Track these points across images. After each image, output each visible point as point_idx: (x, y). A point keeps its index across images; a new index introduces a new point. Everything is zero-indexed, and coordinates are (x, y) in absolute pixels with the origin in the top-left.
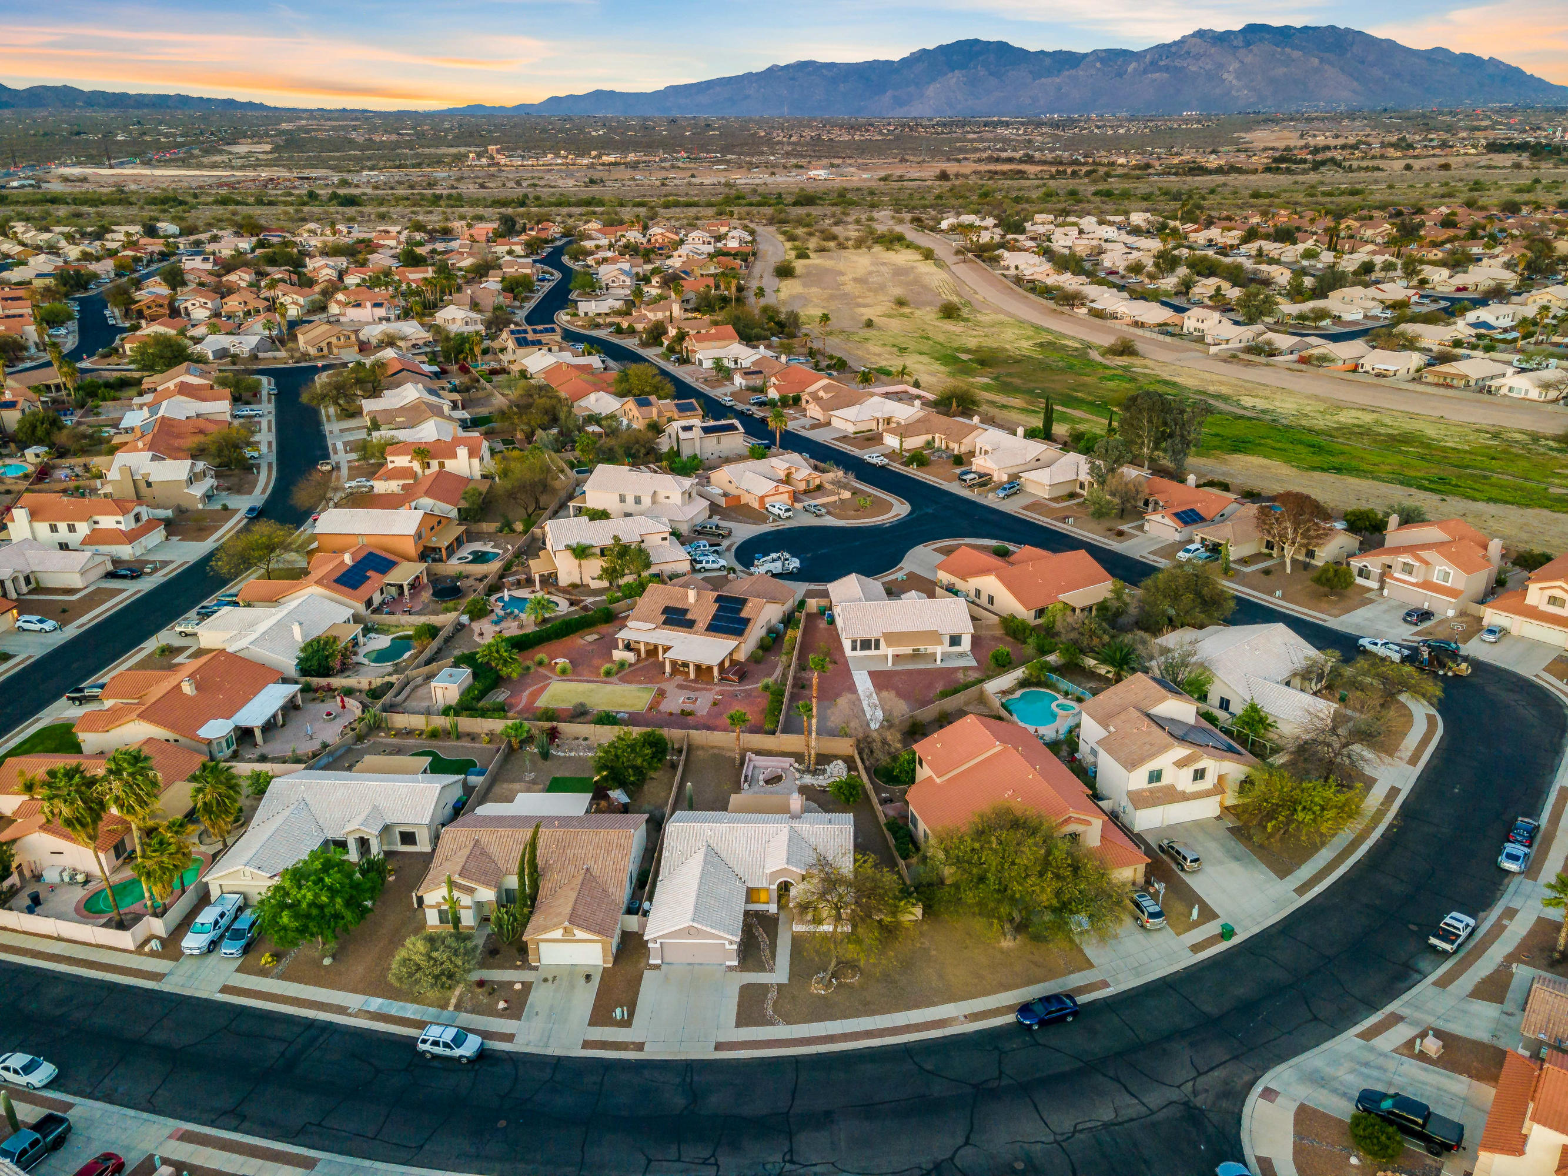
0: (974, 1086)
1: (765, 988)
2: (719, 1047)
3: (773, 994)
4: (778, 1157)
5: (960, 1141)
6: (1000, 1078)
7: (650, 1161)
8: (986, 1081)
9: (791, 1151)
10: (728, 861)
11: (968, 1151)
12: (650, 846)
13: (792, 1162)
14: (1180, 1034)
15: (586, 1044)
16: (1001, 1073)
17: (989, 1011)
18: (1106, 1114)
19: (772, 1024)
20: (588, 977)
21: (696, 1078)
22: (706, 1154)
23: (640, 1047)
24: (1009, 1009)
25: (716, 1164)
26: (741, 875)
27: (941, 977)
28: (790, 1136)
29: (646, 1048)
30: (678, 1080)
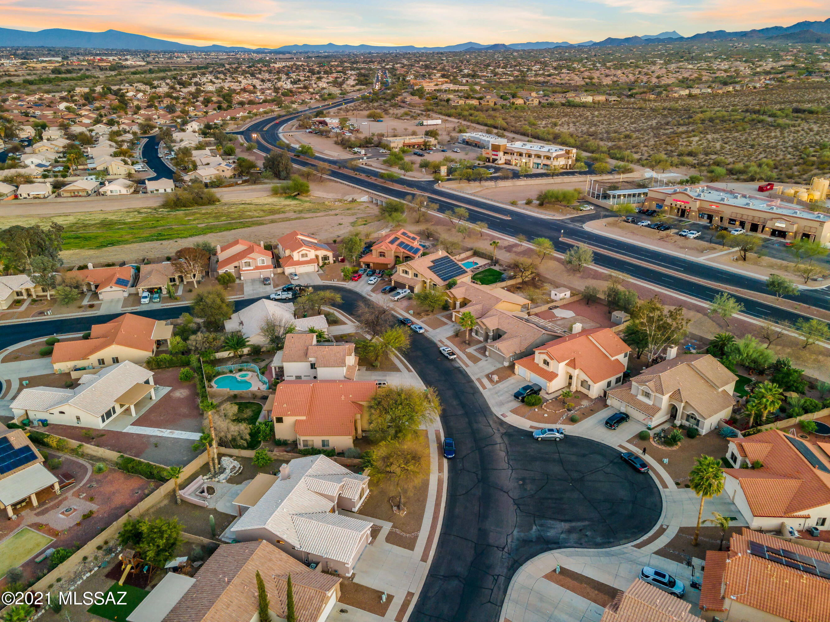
0: (479, 482)
1: (391, 533)
2: (424, 560)
3: (397, 531)
4: (500, 554)
5: (506, 494)
6: (477, 474)
7: (490, 602)
8: (478, 478)
9: (497, 547)
11: (511, 494)
13: (503, 548)
14: (470, 424)
16: (474, 473)
18: (503, 454)
19: (417, 536)
20: (342, 611)
21: (442, 574)
22: (491, 578)
23: (410, 595)
24: (440, 460)
25: (498, 576)
28: (489, 545)
29: (413, 592)
30: (440, 582)
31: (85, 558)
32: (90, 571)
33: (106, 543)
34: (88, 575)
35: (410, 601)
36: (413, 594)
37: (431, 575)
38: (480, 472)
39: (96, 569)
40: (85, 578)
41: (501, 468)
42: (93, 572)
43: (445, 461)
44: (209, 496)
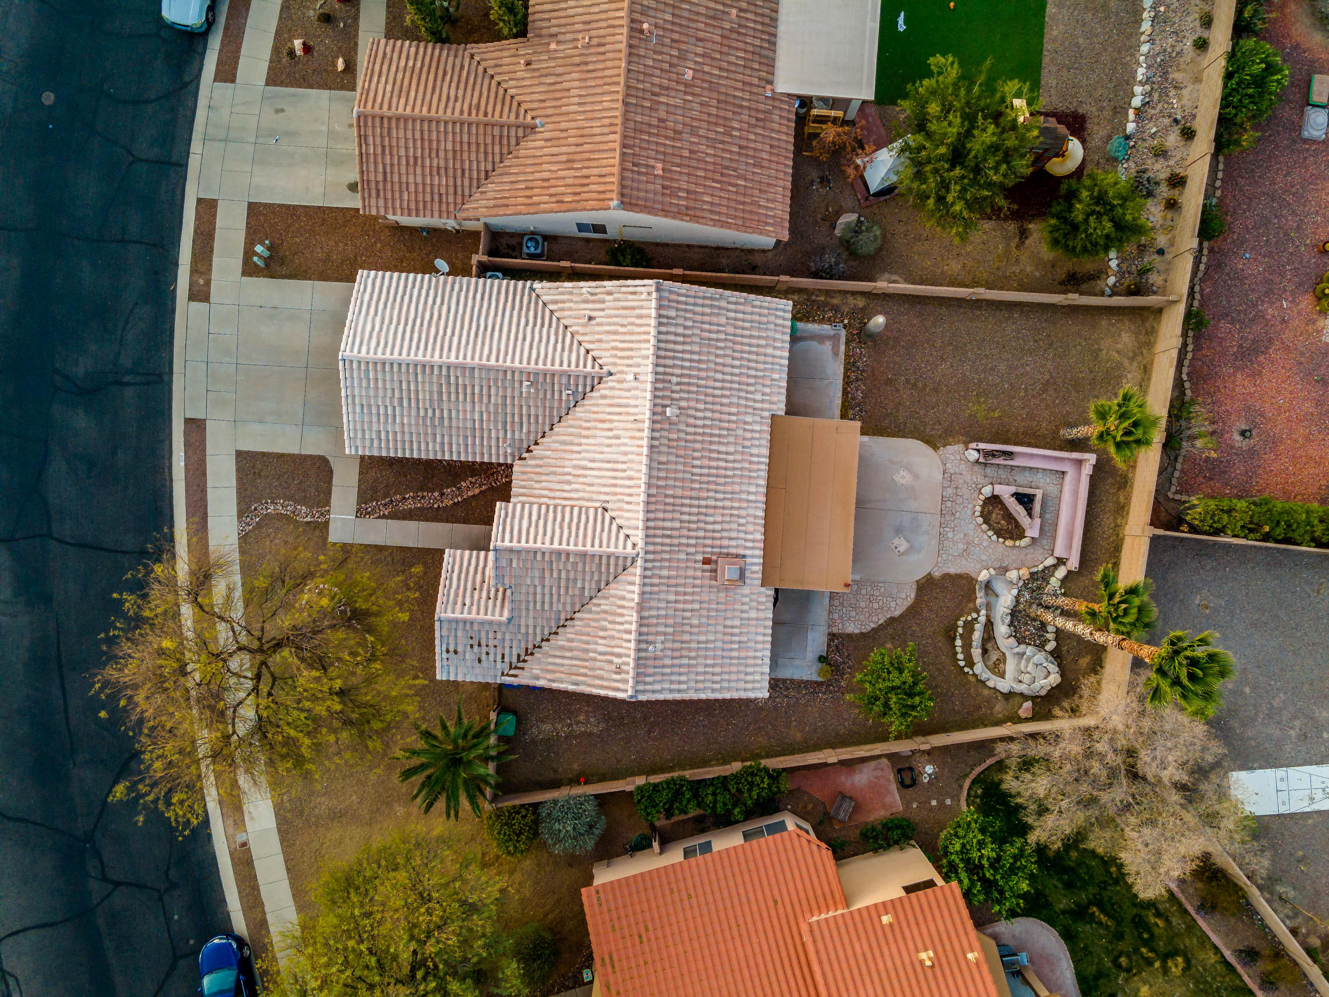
0: (91, 836)
1: (323, 498)
2: (195, 427)
3: (305, 514)
6: (104, 879)
8: (98, 855)
10: (569, 420)
12: (758, 259)
15: (207, 207)
16: (117, 884)
17: (255, 888)
19: (241, 514)
21: (129, 392)
23: (200, 294)
24: (260, 924)
26: (537, 451)
27: (336, 816)
29: (195, 305)
30: (126, 361)
31: (1188, 134)
32: (1138, 110)
33: (1172, 205)
34: (1137, 102)
35: (194, 271)
36: (192, 297)
37: (160, 376)
38: (96, 888)
39: (1131, 127)
40: (1138, 89)
41: (33, 935)
42: (1131, 114)
43: (239, 924)
44: (987, 491)
